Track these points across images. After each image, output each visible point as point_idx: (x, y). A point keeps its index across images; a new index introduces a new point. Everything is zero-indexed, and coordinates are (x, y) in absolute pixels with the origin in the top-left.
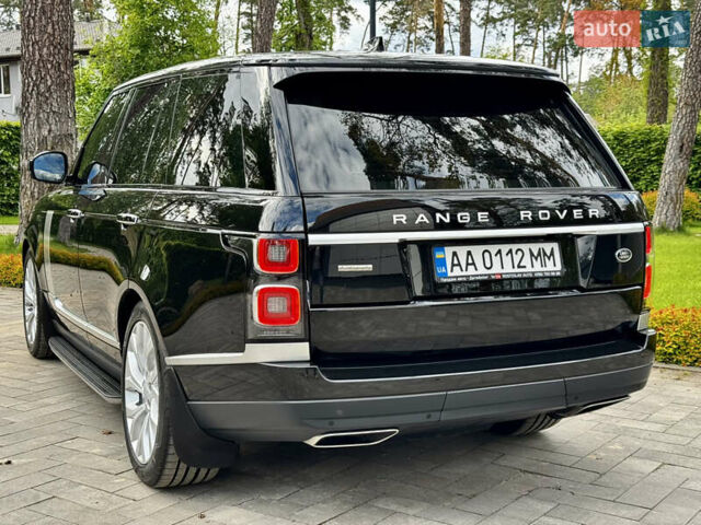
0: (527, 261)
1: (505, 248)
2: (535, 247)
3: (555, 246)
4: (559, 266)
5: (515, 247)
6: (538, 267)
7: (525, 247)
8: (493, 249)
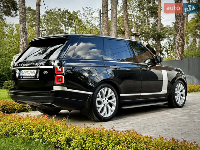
0: (30, 73)
1: (29, 70)
3: (35, 71)
4: (35, 74)
5: (30, 70)
6: (32, 74)
7: (31, 70)
8: (27, 71)
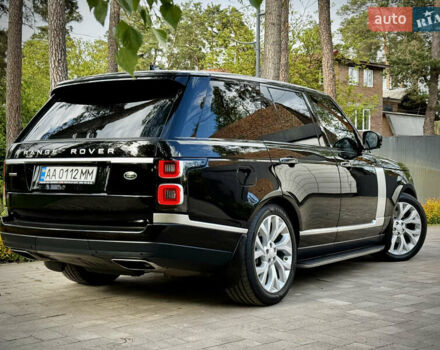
0: (78, 176)
2: (84, 169)
4: (94, 180)
6: (83, 180)
